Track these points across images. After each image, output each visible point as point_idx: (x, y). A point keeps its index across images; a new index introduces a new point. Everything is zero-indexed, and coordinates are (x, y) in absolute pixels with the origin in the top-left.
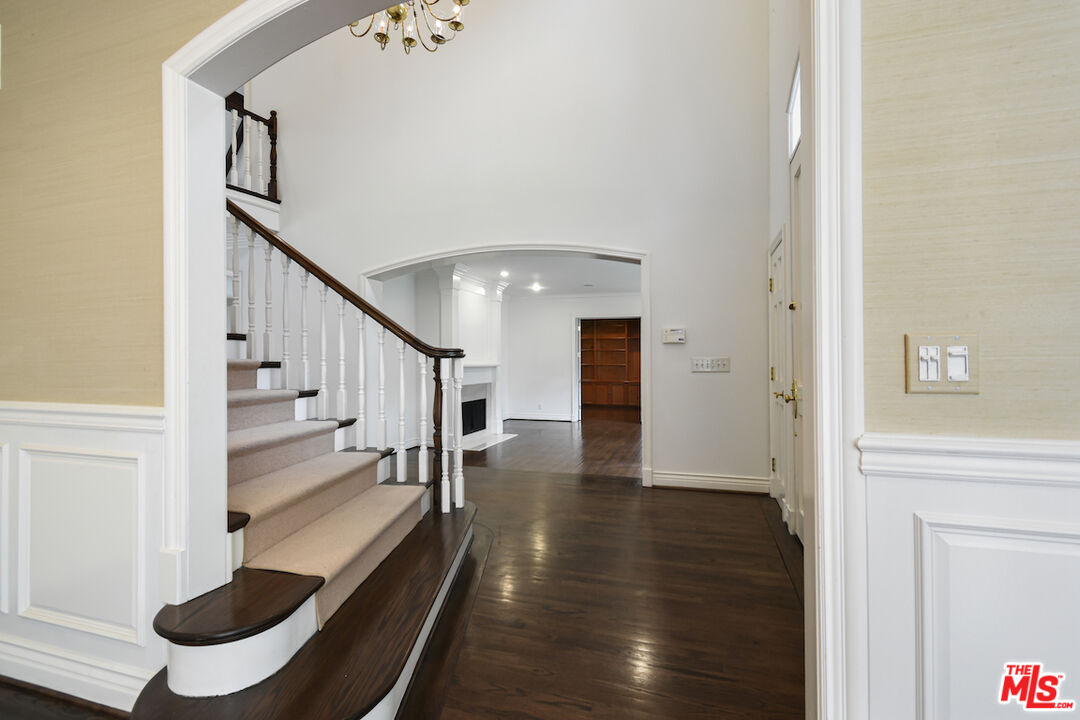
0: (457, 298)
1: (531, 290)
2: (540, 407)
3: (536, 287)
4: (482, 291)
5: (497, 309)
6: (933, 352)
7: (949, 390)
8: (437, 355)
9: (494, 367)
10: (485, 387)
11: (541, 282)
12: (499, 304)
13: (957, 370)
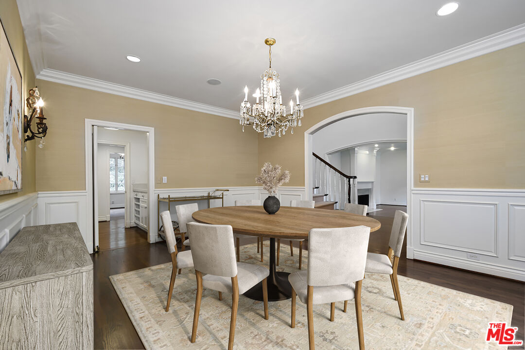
0: (357, 156)
1: (390, 150)
2: (395, 200)
3: (392, 149)
4: (368, 152)
5: (374, 159)
6: (423, 176)
7: (425, 182)
8: (349, 178)
9: (373, 182)
10: (368, 190)
11: (395, 147)
12: (375, 157)
13: (427, 179)
